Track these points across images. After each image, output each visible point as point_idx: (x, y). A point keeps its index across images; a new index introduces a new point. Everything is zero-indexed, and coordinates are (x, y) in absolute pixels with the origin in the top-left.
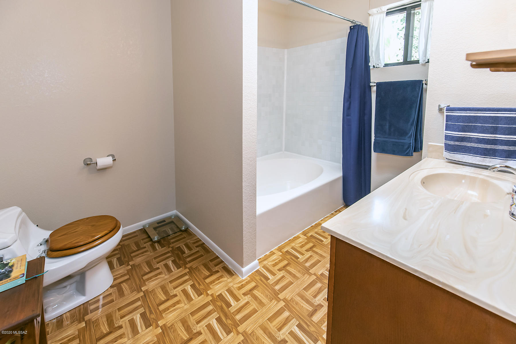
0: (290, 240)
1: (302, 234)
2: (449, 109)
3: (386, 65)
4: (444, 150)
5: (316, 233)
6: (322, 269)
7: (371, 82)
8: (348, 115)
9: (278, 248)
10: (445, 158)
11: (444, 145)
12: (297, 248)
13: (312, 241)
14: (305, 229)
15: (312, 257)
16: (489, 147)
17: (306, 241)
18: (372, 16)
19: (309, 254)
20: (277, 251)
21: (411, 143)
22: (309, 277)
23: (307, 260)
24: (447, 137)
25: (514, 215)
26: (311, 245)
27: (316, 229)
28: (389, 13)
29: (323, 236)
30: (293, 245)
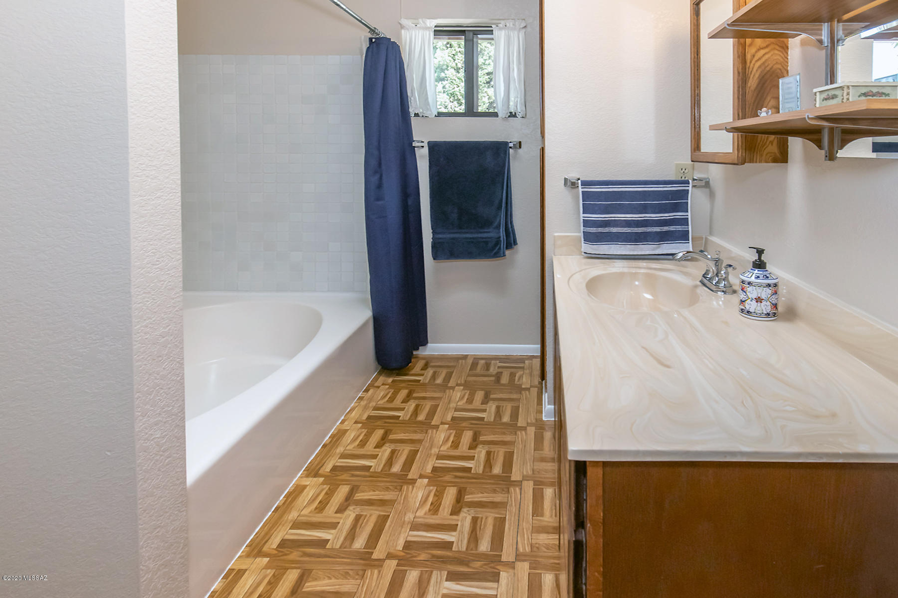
0: (277, 509)
1: (307, 476)
2: (585, 184)
3: (440, 114)
4: (583, 242)
5: (343, 456)
6: (400, 533)
7: (414, 139)
8: (378, 199)
9: (248, 549)
10: (583, 254)
11: (582, 234)
12: (310, 519)
13: (343, 480)
14: (310, 461)
15: (362, 518)
16: (640, 230)
17: (326, 487)
18: (408, 29)
19: (350, 515)
20: (250, 560)
21: (500, 237)
22: (379, 572)
23: (352, 535)
24: (586, 223)
25: (751, 312)
26: (344, 490)
27: (337, 447)
28: (439, 32)
29: (363, 455)
30: (293, 515)
